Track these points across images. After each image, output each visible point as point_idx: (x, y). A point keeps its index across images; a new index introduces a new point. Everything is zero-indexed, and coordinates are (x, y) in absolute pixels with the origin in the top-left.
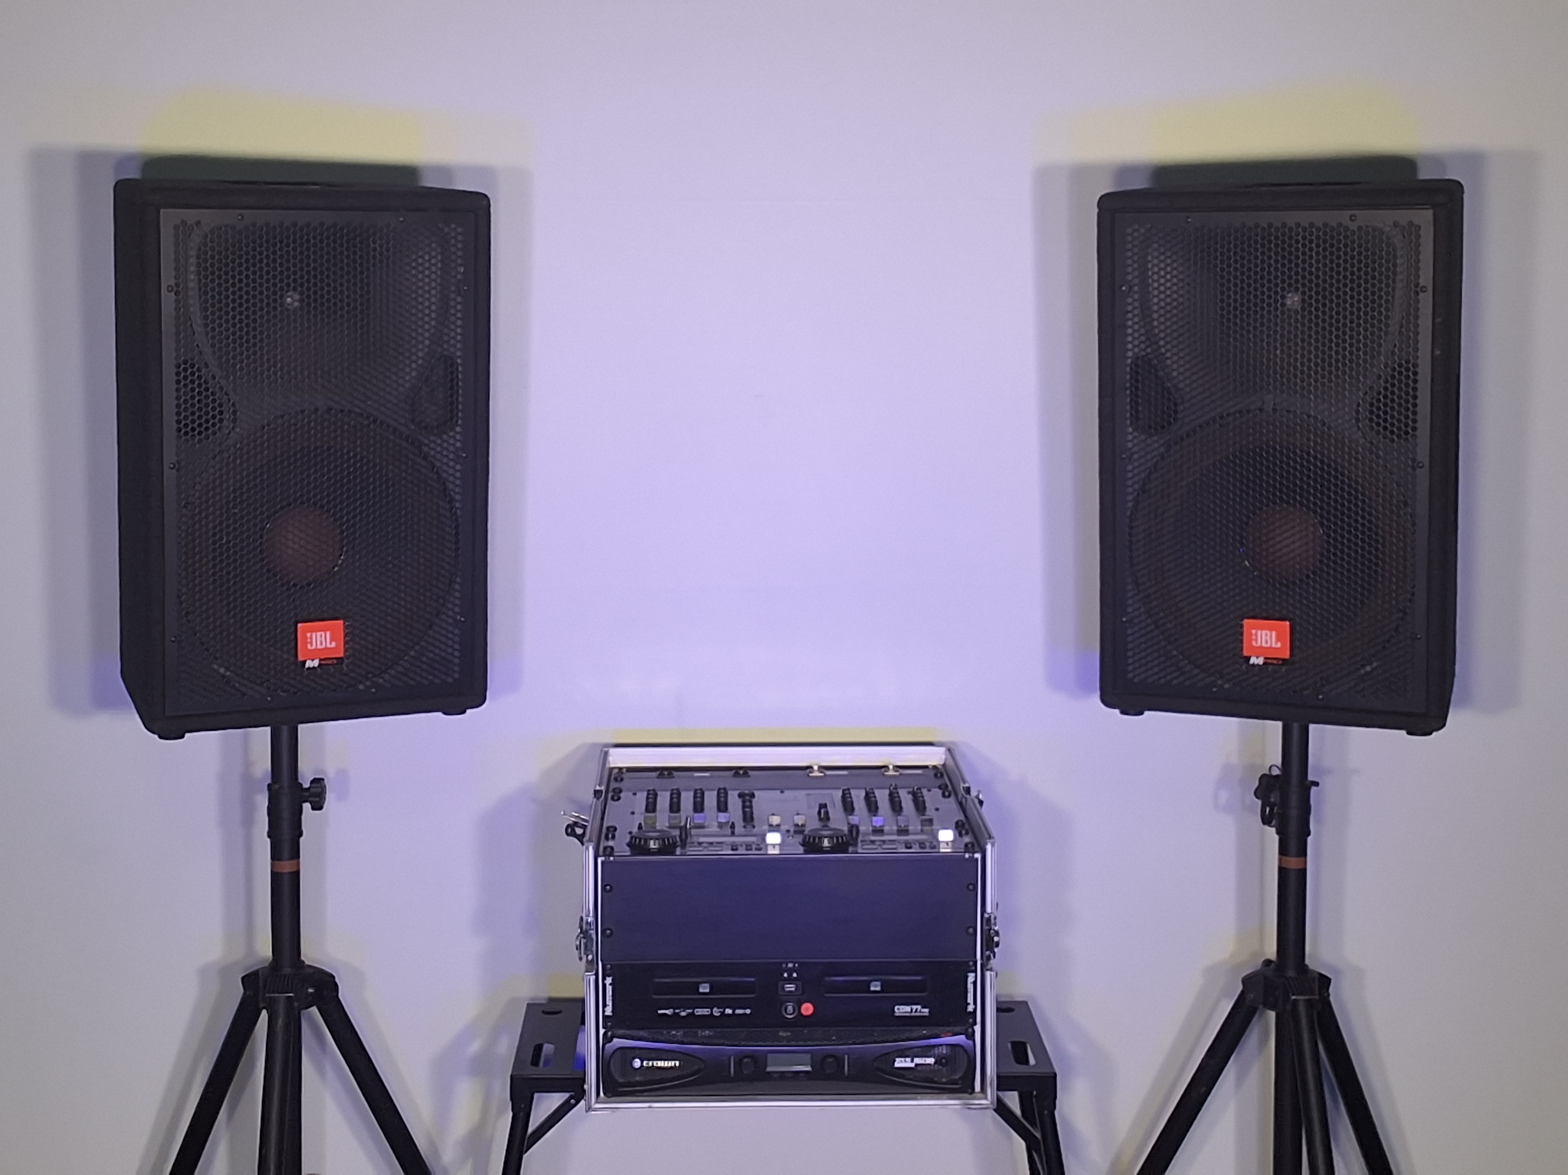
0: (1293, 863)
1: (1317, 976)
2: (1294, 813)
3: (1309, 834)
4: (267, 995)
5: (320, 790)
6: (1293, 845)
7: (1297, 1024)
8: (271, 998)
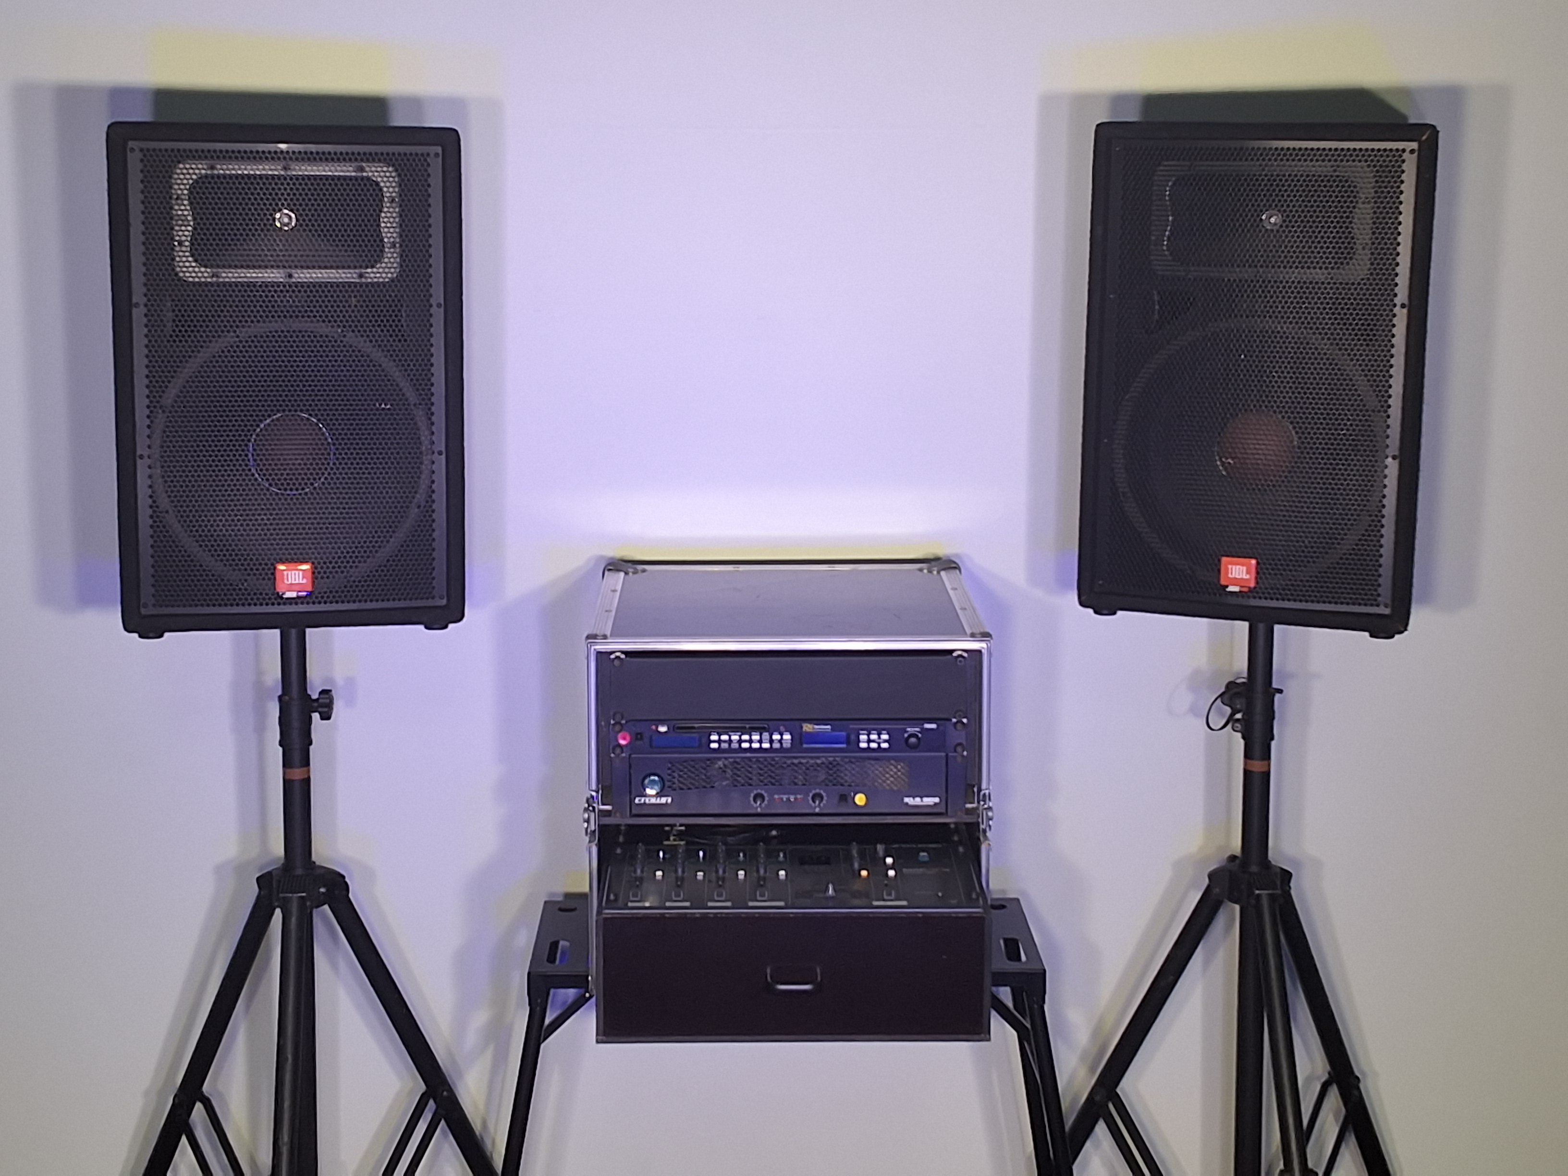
0: (1257, 766)
1: (1278, 870)
2: (1259, 719)
3: (1272, 738)
4: (281, 895)
5: (328, 701)
6: (1257, 749)
7: (1260, 915)
8: (284, 898)
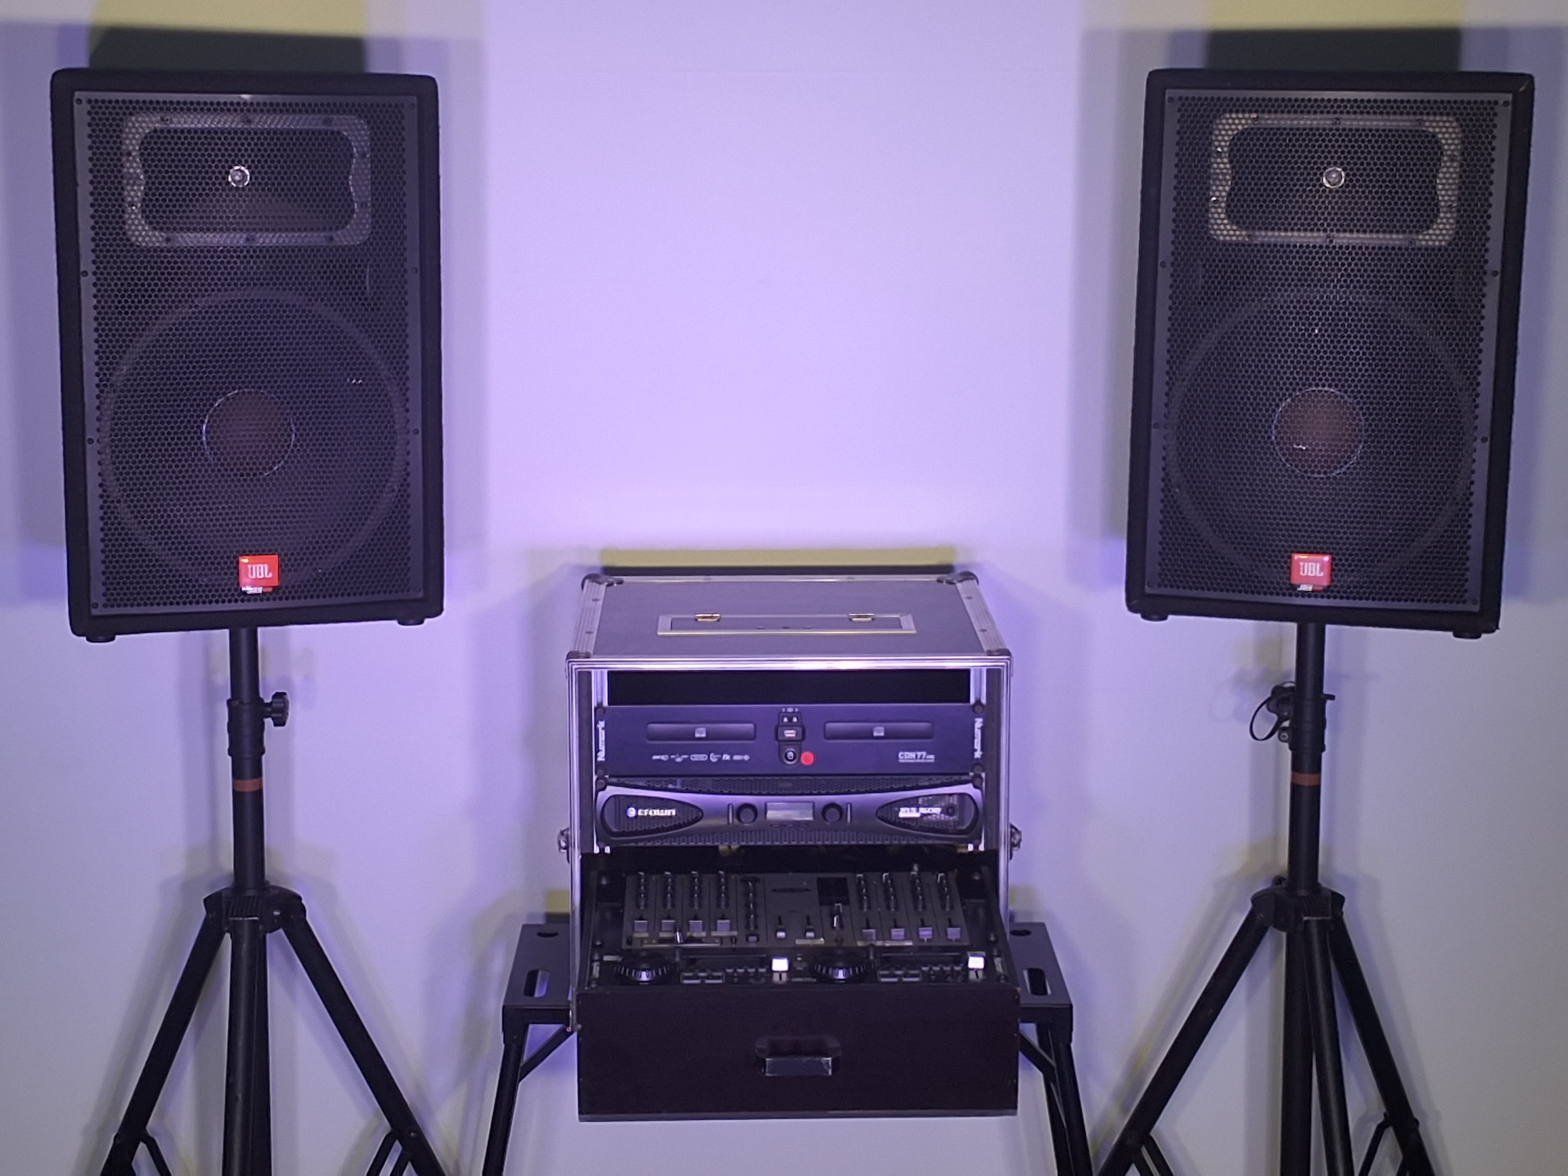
0: (1306, 780)
1: (1329, 894)
2: (1308, 727)
3: (1323, 749)
4: (231, 919)
5: (282, 705)
6: (1307, 760)
7: (1309, 944)
8: (235, 921)
